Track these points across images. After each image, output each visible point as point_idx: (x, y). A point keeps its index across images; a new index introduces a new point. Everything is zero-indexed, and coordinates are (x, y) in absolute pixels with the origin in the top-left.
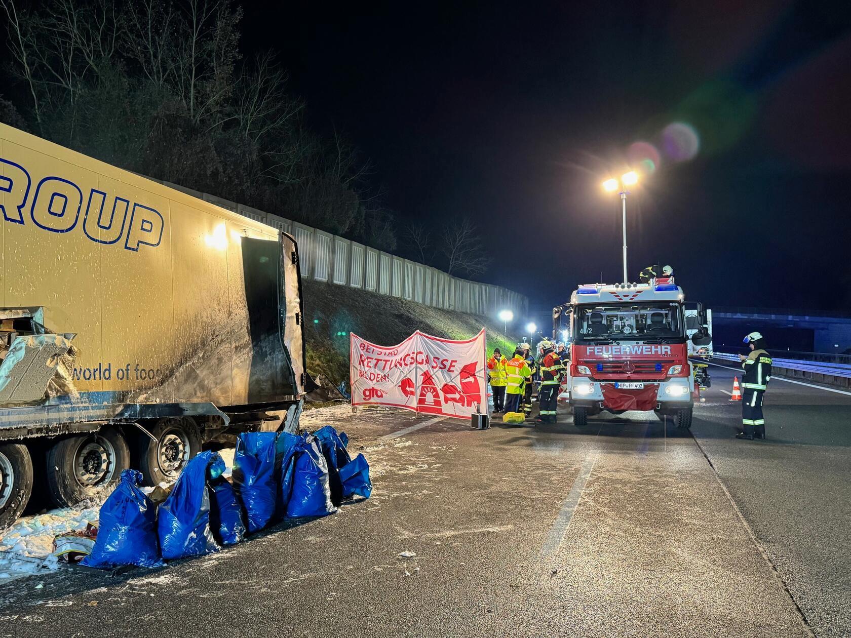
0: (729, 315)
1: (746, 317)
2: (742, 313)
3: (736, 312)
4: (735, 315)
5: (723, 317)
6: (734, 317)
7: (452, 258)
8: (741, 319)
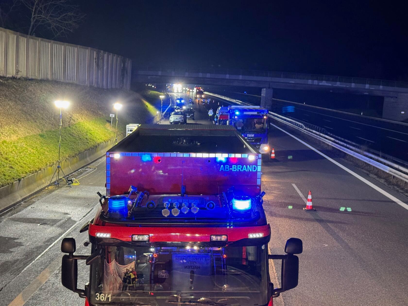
0: (316, 82)
1: (330, 85)
2: (327, 80)
3: (322, 80)
4: (321, 83)
5: (311, 83)
6: (320, 84)
7: (34, 10)
8: (326, 86)
